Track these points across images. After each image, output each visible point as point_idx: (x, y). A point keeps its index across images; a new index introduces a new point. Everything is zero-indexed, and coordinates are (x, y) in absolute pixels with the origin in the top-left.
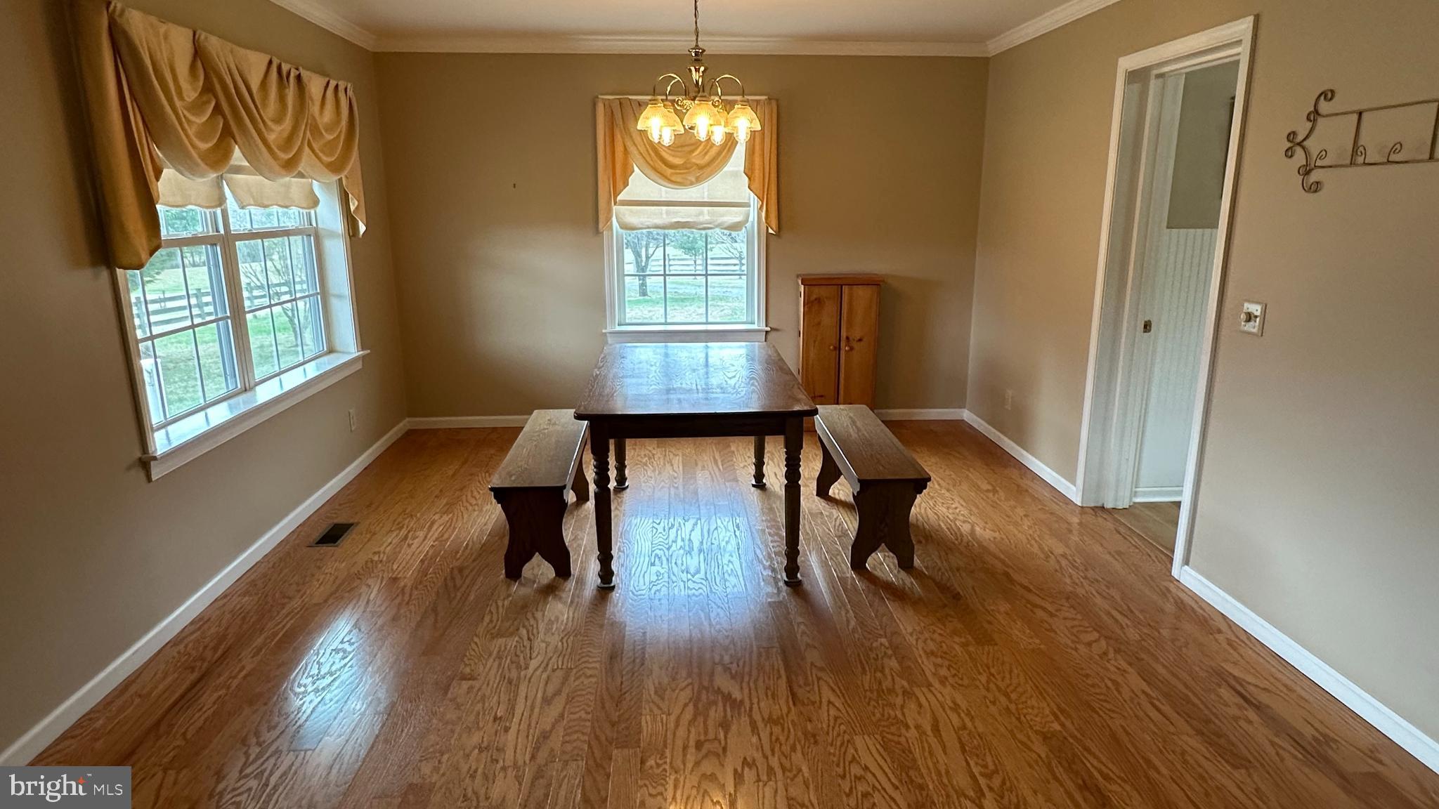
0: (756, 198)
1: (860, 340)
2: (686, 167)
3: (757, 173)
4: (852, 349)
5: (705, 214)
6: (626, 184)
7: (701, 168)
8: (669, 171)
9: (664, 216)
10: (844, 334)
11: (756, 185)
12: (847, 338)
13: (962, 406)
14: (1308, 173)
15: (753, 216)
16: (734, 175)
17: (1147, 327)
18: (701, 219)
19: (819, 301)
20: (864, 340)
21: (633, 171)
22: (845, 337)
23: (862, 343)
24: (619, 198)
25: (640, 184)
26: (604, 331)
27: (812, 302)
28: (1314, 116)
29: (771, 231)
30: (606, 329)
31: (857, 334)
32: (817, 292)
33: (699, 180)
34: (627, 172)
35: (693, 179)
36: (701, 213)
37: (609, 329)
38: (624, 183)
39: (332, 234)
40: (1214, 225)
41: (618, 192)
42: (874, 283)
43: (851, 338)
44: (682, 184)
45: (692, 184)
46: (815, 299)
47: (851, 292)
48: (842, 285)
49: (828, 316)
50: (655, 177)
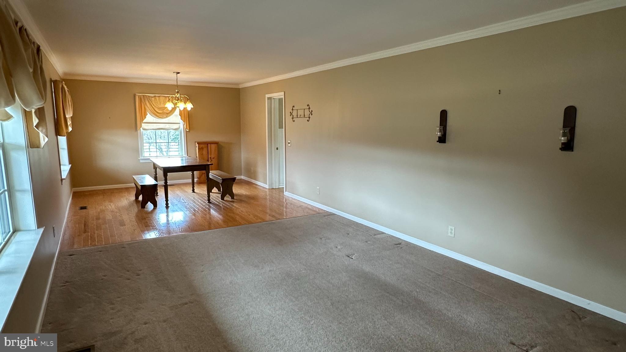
0: (182, 121)
1: (214, 158)
2: (163, 113)
3: (183, 115)
4: (212, 160)
5: (167, 126)
6: (145, 118)
7: (167, 114)
8: (158, 114)
9: (156, 126)
10: (209, 156)
11: (183, 118)
12: (210, 158)
13: (241, 175)
15: (182, 127)
16: (176, 116)
17: (277, 149)
20: (215, 158)
21: (147, 114)
23: (214, 159)
24: (144, 121)
25: (149, 118)
26: (139, 159)
28: (293, 109)
29: (187, 130)
30: (139, 158)
31: (213, 156)
32: (201, 146)
33: (167, 117)
34: (145, 115)
36: (166, 126)
37: (140, 158)
40: (283, 128)
41: (143, 119)
42: (216, 143)
44: (162, 118)
45: (165, 118)
46: (201, 148)
47: (210, 146)
48: (208, 144)
49: (205, 152)
50: (154, 116)
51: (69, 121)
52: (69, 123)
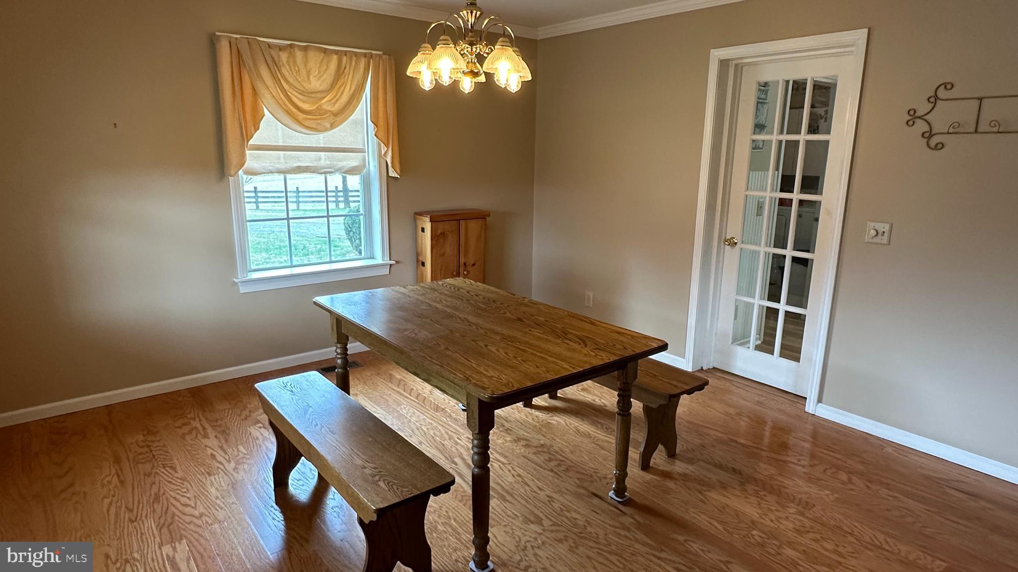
0: (381, 144)
1: (474, 265)
2: (320, 113)
3: (381, 123)
4: (468, 273)
5: (324, 159)
6: (257, 128)
7: (336, 115)
8: (301, 116)
9: (282, 160)
10: (462, 261)
11: (381, 132)
12: (465, 264)
14: (931, 136)
15: (371, 162)
18: (322, 163)
19: (443, 234)
21: (264, 115)
22: (463, 264)
23: (475, 267)
24: (251, 142)
25: (271, 128)
26: (236, 279)
27: (439, 236)
29: (392, 174)
31: (472, 260)
32: (442, 227)
33: (333, 126)
34: (258, 117)
35: (328, 126)
37: (240, 278)
38: (255, 126)
41: (249, 138)
42: (481, 216)
43: (467, 264)
44: (317, 130)
45: (326, 130)
46: (441, 234)
47: (466, 224)
48: (459, 220)
49: (449, 248)
50: (288, 120)
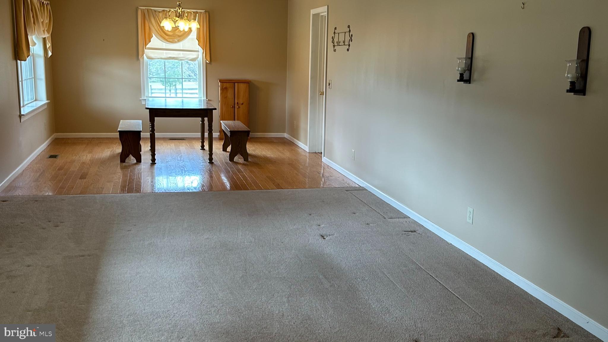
0: (201, 49)
1: (242, 104)
2: (175, 36)
3: (202, 40)
4: (239, 107)
5: (181, 54)
6: (150, 41)
7: (179, 36)
8: (167, 37)
9: (165, 54)
10: (236, 101)
11: (201, 44)
12: (238, 103)
13: (285, 132)
15: (200, 57)
16: (192, 39)
18: (180, 56)
19: (226, 88)
20: (244, 104)
21: (153, 36)
22: (236, 103)
23: (243, 105)
24: (147, 46)
25: (155, 41)
26: (141, 99)
27: (224, 89)
29: (207, 62)
30: (141, 98)
31: (241, 101)
32: (225, 85)
33: (179, 41)
34: (150, 37)
35: (177, 41)
36: (180, 54)
37: (142, 98)
38: (149, 41)
39: (39, 56)
41: (147, 44)
42: (247, 82)
43: (239, 103)
44: (172, 42)
45: (176, 42)
46: (225, 88)
47: (238, 85)
48: (235, 83)
49: (230, 94)
50: (161, 39)
51: (48, 43)
52: (48, 45)
